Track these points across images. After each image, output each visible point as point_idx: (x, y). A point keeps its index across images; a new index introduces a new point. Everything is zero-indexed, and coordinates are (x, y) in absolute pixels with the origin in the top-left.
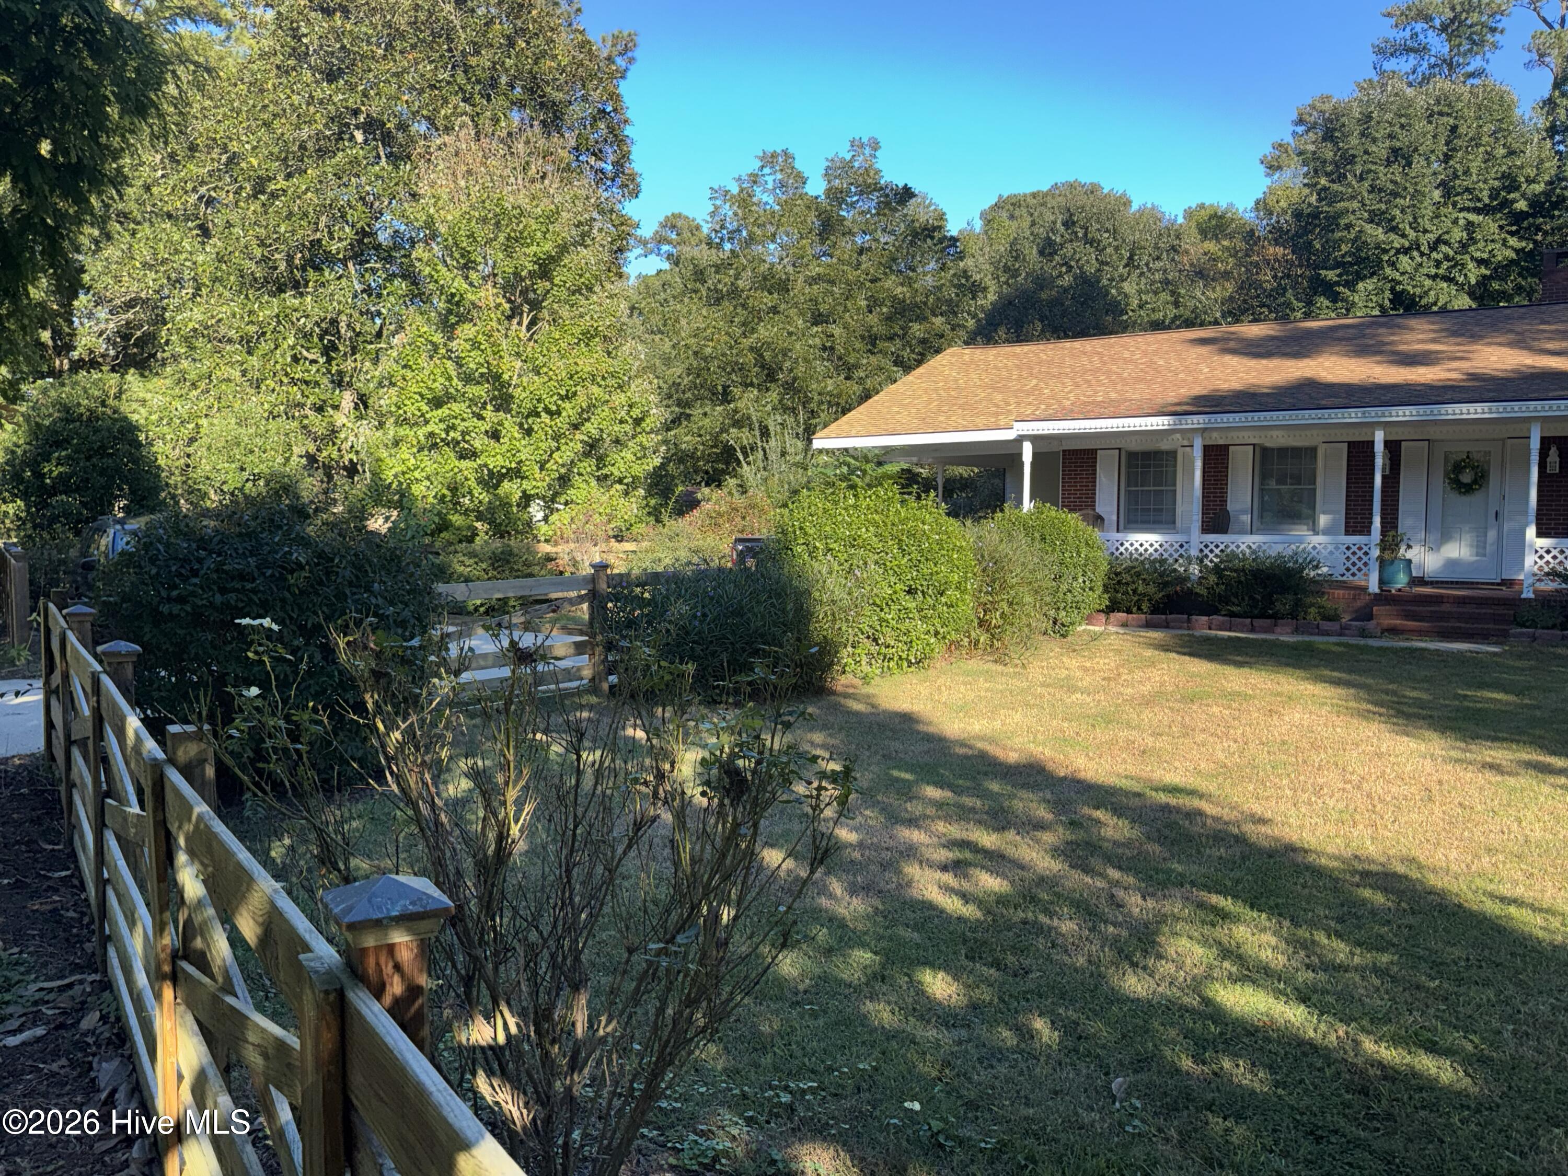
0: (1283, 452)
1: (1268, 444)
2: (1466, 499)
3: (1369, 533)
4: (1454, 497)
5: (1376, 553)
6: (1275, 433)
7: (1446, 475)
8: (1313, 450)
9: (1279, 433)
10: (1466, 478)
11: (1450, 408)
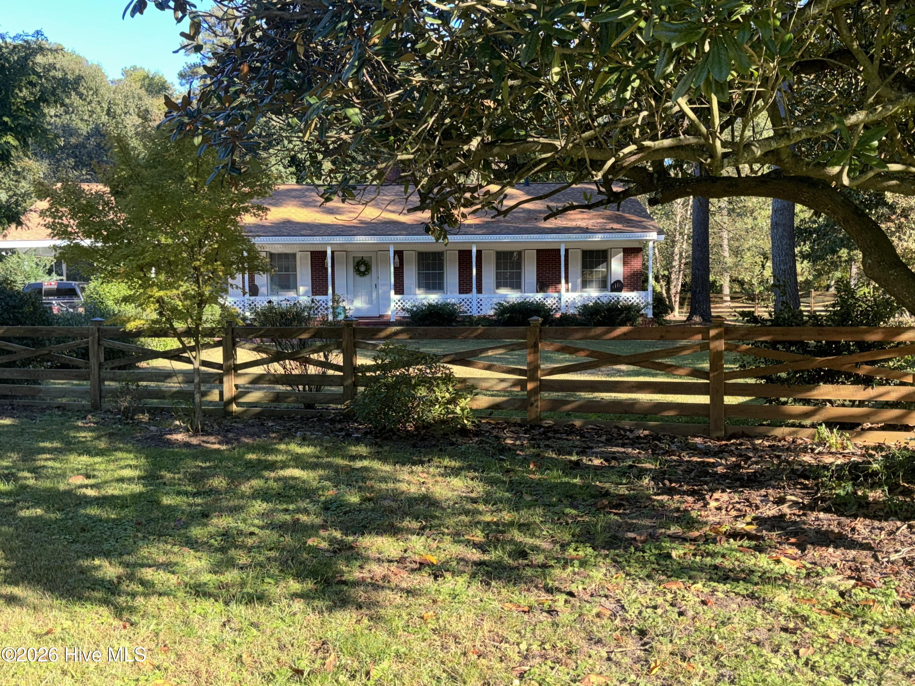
0: (280, 255)
1: (273, 251)
2: (363, 279)
3: (326, 294)
4: (358, 277)
5: (330, 304)
6: (276, 246)
7: (354, 268)
8: (294, 255)
9: (278, 246)
10: (363, 269)
11: (358, 238)
